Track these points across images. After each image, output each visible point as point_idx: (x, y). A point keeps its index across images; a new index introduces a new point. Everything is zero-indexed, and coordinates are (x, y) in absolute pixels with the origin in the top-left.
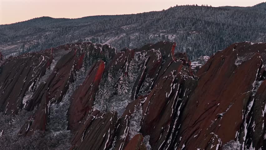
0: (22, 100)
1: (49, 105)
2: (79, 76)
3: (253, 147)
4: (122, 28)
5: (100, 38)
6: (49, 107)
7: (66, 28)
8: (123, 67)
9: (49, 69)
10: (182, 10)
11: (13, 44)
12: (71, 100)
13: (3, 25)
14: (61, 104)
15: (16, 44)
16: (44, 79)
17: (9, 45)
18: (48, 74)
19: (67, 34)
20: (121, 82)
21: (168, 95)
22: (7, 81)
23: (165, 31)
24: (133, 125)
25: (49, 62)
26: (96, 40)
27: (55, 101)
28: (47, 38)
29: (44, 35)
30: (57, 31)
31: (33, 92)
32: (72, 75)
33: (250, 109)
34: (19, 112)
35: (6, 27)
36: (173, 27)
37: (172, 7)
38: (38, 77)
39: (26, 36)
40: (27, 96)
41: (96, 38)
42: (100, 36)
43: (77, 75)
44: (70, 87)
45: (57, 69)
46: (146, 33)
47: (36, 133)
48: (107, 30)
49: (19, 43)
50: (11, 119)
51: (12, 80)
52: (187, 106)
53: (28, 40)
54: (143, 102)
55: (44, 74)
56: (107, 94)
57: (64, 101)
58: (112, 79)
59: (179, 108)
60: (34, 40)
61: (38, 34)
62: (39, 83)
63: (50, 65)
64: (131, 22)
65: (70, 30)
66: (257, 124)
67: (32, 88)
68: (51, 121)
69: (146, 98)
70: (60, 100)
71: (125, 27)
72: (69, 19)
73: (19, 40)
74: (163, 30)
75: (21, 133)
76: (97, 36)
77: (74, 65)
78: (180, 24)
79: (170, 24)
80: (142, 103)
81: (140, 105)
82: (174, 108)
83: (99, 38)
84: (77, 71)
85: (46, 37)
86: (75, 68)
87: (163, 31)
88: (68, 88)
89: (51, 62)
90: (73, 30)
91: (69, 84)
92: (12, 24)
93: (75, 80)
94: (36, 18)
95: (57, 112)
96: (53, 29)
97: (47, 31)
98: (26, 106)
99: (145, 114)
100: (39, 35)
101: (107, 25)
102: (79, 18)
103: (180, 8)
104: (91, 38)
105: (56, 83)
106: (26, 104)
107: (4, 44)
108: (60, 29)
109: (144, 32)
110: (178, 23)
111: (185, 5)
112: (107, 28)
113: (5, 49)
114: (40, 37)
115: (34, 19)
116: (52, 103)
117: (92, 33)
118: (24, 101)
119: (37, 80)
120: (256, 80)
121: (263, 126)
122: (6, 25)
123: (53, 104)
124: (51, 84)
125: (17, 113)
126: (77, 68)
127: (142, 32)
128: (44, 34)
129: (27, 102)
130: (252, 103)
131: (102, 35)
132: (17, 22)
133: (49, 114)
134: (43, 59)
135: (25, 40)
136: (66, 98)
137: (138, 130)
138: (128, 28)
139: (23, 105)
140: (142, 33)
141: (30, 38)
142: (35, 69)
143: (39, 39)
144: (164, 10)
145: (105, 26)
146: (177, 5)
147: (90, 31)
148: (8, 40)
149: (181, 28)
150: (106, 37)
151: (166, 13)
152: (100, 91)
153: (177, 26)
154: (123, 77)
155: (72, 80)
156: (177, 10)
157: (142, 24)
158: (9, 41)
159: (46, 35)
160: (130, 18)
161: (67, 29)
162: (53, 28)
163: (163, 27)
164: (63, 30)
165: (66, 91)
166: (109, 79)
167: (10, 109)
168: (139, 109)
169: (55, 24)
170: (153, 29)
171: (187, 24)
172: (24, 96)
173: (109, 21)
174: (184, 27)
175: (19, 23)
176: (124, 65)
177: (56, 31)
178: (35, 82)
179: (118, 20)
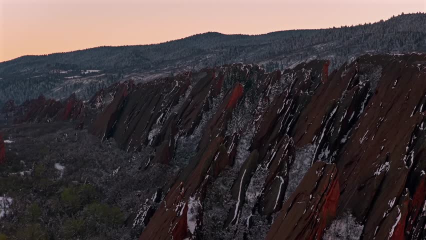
0: (148, 135)
1: (176, 138)
2: (217, 103)
3: (328, 150)
4: (314, 48)
5: (281, 63)
6: (177, 140)
7: (235, 49)
8: (265, 90)
9: (184, 96)
10: (409, 21)
11: (157, 72)
12: (203, 132)
13: (147, 45)
14: (192, 136)
15: (160, 73)
16: (176, 110)
17: (151, 74)
18: (181, 102)
19: (237, 58)
20: (259, 108)
21: (279, 111)
22: (133, 115)
23: (373, 51)
24: (242, 143)
25: (184, 89)
26: (274, 66)
27: (184, 134)
28: (207, 64)
29: (203, 59)
30: (222, 53)
31: (162, 125)
32: (207, 102)
33: (332, 115)
34: (142, 149)
35: (151, 48)
36: (385, 46)
37: (395, 16)
38: (169, 106)
39: (177, 60)
40: (154, 131)
41: (275, 62)
42: (281, 60)
43: (214, 103)
44: (204, 117)
45: (192, 96)
46: (345, 55)
47: (155, 167)
48: (294, 50)
49: (165, 70)
50: (132, 157)
51: (138, 113)
52: (297, 122)
53: (179, 67)
54: (257, 120)
55: (176, 103)
56: (241, 123)
57: (196, 133)
58: (250, 104)
59: (289, 125)
60: (188, 66)
61: (194, 58)
62: (170, 114)
63: (185, 92)
64: (331, 38)
65: (242, 51)
66: (335, 129)
67: (161, 120)
68: (177, 156)
69: (260, 116)
70: (191, 132)
71: (318, 46)
72: (248, 35)
73: (166, 67)
74: (370, 49)
75: (140, 168)
76: (278, 59)
77: (211, 90)
78: (397, 42)
79: (381, 42)
80: (255, 122)
81: (254, 123)
82: (283, 123)
83: (279, 62)
84: (214, 97)
85: (206, 62)
86: (211, 94)
87: (370, 51)
88: (201, 118)
89: (187, 88)
90: (245, 52)
91: (203, 112)
92: (161, 44)
93: (212, 108)
94: (197, 34)
95: (184, 146)
96: (216, 50)
97: (207, 54)
98: (152, 142)
99: (256, 132)
100: (196, 59)
101: (295, 44)
102: (264, 33)
103: (407, 17)
104: (267, 62)
105: (190, 114)
106: (152, 140)
107: (145, 73)
108: (226, 50)
109: (343, 54)
110: (394, 40)
111: (415, 13)
112: (294, 48)
113: (145, 79)
114: (197, 62)
115: (194, 35)
116: (180, 136)
117: (272, 55)
118: (150, 137)
119: (167, 110)
120: (347, 89)
121: (339, 131)
122: (152, 45)
123: (182, 137)
124: (184, 115)
125: (140, 151)
126: (214, 94)
127: (340, 53)
128: (203, 57)
129: (153, 138)
130: (335, 110)
131: (285, 57)
132: (169, 41)
133: (176, 148)
134: (177, 85)
135: (175, 66)
136: (198, 130)
137: (248, 148)
138: (322, 48)
139: (148, 141)
140: (339, 55)
141: (182, 64)
142: (166, 97)
143: (194, 65)
144: (382, 21)
145: (292, 46)
146: (403, 13)
147: (270, 53)
148: (150, 67)
149: (397, 47)
150: (289, 61)
151: (385, 25)
152: (234, 118)
153: (392, 44)
154: (262, 101)
155: (207, 108)
156: (402, 21)
157: (344, 41)
158: (152, 69)
159: (206, 59)
160: (330, 33)
161: (237, 50)
162: (217, 48)
163: (370, 46)
164: (230, 52)
165: (199, 122)
166: (247, 105)
167: (132, 146)
168: (252, 127)
169: (225, 43)
170: (356, 49)
171: (407, 41)
172: (150, 130)
173: (299, 37)
174: (402, 45)
175: (171, 42)
176: (266, 88)
177: (220, 53)
178: (165, 113)
179: (313, 37)
